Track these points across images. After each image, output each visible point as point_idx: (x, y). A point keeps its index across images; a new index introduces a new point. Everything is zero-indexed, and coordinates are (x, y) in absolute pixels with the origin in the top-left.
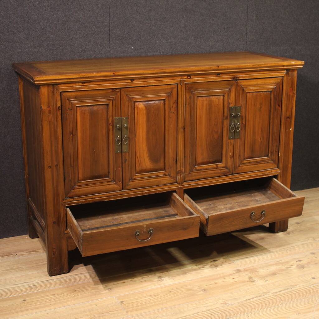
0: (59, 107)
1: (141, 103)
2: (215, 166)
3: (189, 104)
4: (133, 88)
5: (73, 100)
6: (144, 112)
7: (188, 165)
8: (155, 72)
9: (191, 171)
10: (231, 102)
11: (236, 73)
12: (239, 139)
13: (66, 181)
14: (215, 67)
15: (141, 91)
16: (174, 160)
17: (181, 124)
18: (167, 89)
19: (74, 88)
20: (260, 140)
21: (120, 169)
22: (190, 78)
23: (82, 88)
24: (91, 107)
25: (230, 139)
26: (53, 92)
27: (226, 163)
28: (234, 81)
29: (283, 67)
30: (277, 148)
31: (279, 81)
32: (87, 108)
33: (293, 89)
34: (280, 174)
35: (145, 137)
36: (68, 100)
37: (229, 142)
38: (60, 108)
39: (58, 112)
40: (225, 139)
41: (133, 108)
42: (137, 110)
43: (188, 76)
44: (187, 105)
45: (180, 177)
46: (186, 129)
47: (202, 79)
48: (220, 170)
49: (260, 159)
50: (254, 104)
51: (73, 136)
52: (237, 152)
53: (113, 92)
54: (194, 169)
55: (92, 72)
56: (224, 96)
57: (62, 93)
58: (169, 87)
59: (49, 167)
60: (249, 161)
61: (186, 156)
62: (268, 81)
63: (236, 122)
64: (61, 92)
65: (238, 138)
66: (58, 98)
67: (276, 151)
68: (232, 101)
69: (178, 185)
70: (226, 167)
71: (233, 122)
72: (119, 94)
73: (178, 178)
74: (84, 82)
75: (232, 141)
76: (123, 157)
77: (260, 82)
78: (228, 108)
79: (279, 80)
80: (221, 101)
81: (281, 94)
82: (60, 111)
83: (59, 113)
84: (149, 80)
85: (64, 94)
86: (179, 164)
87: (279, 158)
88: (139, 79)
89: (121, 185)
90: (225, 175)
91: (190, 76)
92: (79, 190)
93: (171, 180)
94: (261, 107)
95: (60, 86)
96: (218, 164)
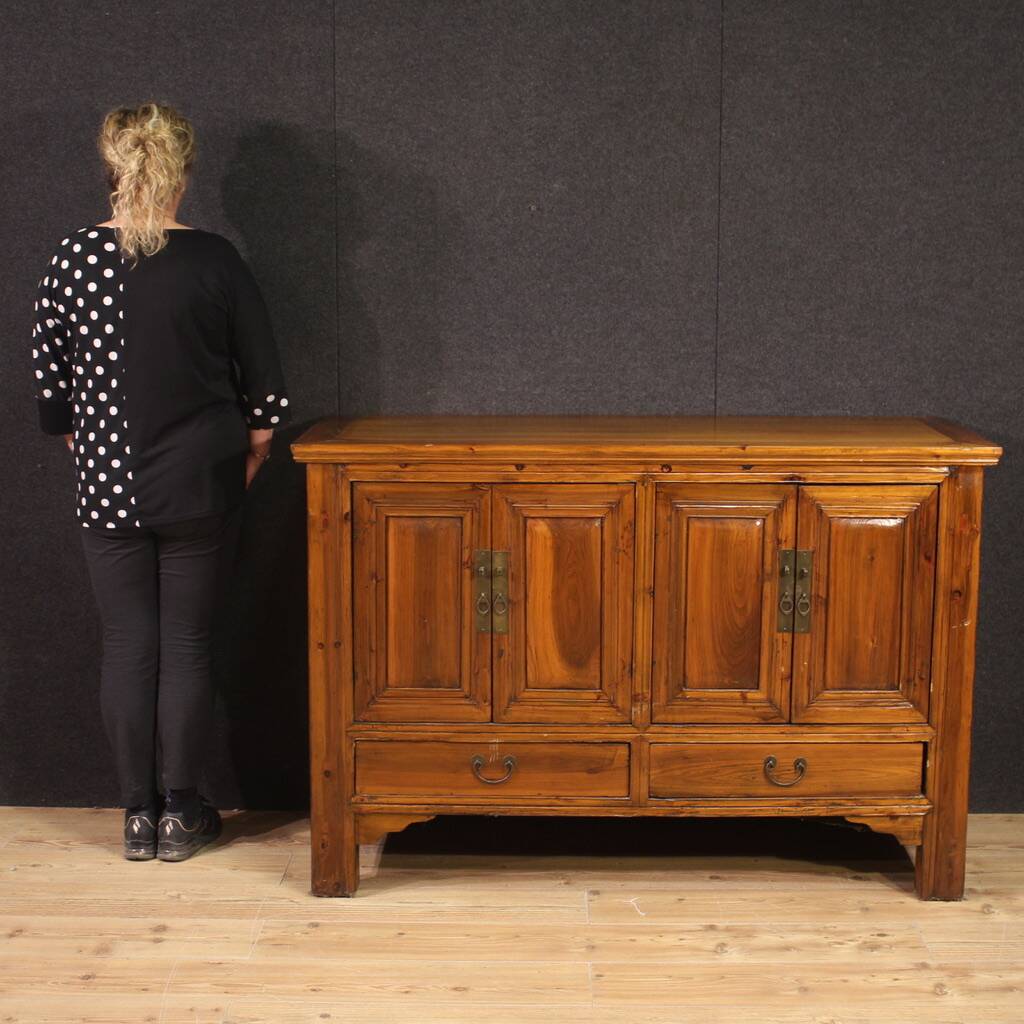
0: (347, 514)
1: (541, 522)
2: (738, 695)
3: (665, 534)
4: (521, 486)
5: (380, 503)
6: (549, 543)
7: (663, 680)
8: (575, 452)
9: (671, 699)
10: (784, 539)
12: (808, 636)
13: (359, 683)
14: (733, 449)
15: (541, 493)
16: (624, 668)
17: (643, 582)
18: (608, 493)
20: (871, 644)
21: (487, 671)
22: (670, 472)
23: (399, 478)
24: (420, 522)
25: (779, 631)
26: (336, 481)
27: (770, 691)
28: (792, 488)
29: (934, 460)
30: (926, 669)
31: (928, 494)
32: (410, 522)
33: (970, 518)
34: (934, 741)
35: (549, 603)
36: (368, 500)
37: (777, 639)
38: (349, 517)
39: (344, 525)
40: (765, 628)
41: (521, 531)
42: (532, 538)
43: (663, 467)
44: (660, 537)
45: (641, 710)
46: (658, 594)
47: (700, 476)
48: (754, 708)
49: (873, 693)
50: (853, 549)
51: (377, 582)
52: (802, 669)
53: (473, 490)
54: (680, 696)
55: (423, 443)
56: (762, 521)
57: (355, 484)
58: (614, 488)
59: (321, 646)
60: (839, 695)
61: (657, 659)
62: (892, 492)
63: (799, 589)
64: (352, 483)
65: (805, 633)
66: (345, 493)
67: (921, 679)
68: (787, 537)
69: (634, 730)
70: (770, 702)
71: (788, 588)
72: (488, 496)
73: (636, 712)
74: (405, 465)
75: (787, 637)
76: (494, 643)
78: (773, 552)
79: (926, 492)
80: (755, 535)
81: (934, 529)
82: (349, 524)
83: (347, 528)
84: (561, 470)
85: (359, 487)
86: (638, 677)
87: (932, 697)
88: (537, 465)
89: (489, 709)
90: (766, 721)
91: (667, 467)
92: (387, 708)
93: (617, 716)
94: (873, 558)
95: (349, 468)
96: (746, 693)
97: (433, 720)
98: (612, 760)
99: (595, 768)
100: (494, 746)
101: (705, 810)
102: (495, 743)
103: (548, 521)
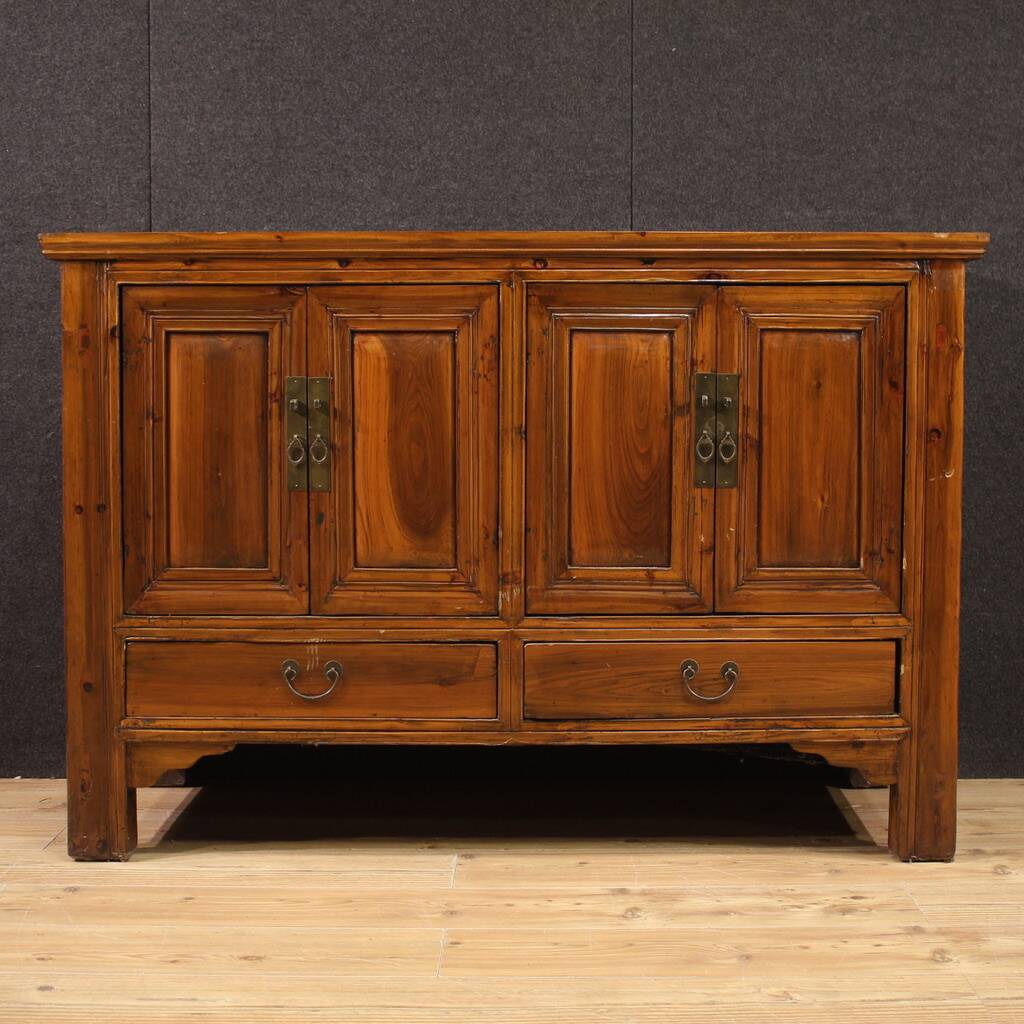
0: (114, 329)
1: (373, 338)
2: (642, 575)
3: (540, 353)
4: (347, 288)
5: (158, 314)
6: (384, 365)
7: (540, 557)
8: (415, 240)
9: (553, 579)
10: (700, 359)
11: (716, 259)
12: (735, 491)
13: (130, 559)
15: (373, 298)
16: (487, 536)
17: (512, 417)
18: (463, 298)
19: (159, 277)
20: (820, 503)
21: (302, 543)
22: (545, 268)
23: (183, 278)
24: (212, 340)
25: (697, 484)
27: (686, 569)
28: (709, 289)
29: (900, 250)
30: (895, 540)
31: (891, 299)
32: (198, 340)
33: (949, 331)
34: (910, 637)
35: (385, 448)
36: (143, 310)
37: (694, 497)
38: (117, 333)
39: (110, 344)
40: (677, 482)
41: (348, 350)
42: (362, 358)
43: (536, 260)
44: (534, 357)
45: (511, 597)
46: (532, 436)
47: (587, 273)
48: (664, 591)
50: (792, 372)
51: (154, 422)
52: (727, 535)
53: (281, 295)
54: (564, 576)
55: (212, 230)
56: (671, 334)
57: (124, 289)
58: (470, 291)
59: (79, 510)
60: (777, 574)
61: (531, 526)
62: (844, 294)
63: (722, 427)
64: (121, 287)
65: (730, 487)
66: (111, 302)
67: (890, 551)
68: (703, 356)
69: (502, 624)
70: (686, 583)
71: (706, 425)
72: (302, 303)
73: (504, 599)
74: (191, 261)
75: (708, 494)
76: (312, 504)
77: (810, 295)
78: (686, 379)
79: (889, 295)
80: (661, 353)
82: (118, 341)
83: (114, 348)
85: (132, 293)
86: (506, 551)
87: (904, 575)
88: (367, 259)
89: (305, 596)
90: (682, 611)
91: (541, 260)
92: (169, 594)
93: (478, 604)
94: (819, 385)
95: (117, 265)
96: (654, 570)
97: (230, 610)
98: (473, 667)
99: (448, 678)
100: (312, 647)
102: (314, 643)
103: (383, 337)
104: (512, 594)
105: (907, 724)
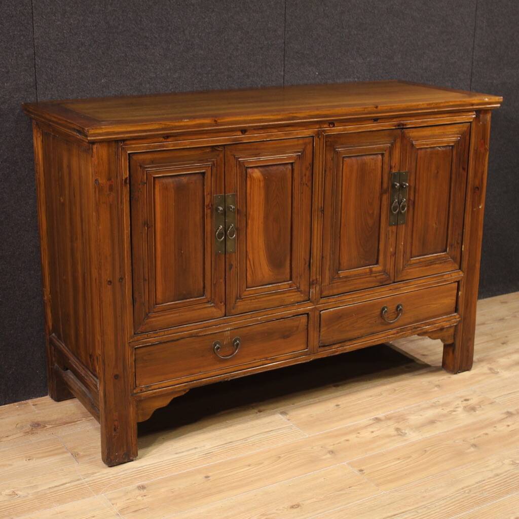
0: (126, 179)
1: (256, 170)
2: (368, 270)
3: (330, 170)
4: (244, 145)
5: (149, 168)
6: (262, 184)
7: (327, 268)
8: (279, 117)
9: (332, 279)
10: (393, 165)
11: (402, 117)
12: (404, 226)
13: (137, 305)
14: (371, 108)
15: (257, 149)
16: (306, 264)
17: (317, 204)
18: (298, 145)
19: (151, 147)
20: (435, 225)
21: (222, 281)
22: (334, 127)
23: (163, 147)
24: (177, 179)
25: (390, 225)
26: (117, 154)
27: (385, 265)
28: (399, 131)
29: (471, 107)
30: (460, 237)
31: (465, 129)
32: (170, 180)
33: (484, 142)
34: (463, 280)
35: (262, 226)
36: (141, 166)
37: (389, 231)
38: (128, 181)
39: (124, 188)
40: (383, 225)
41: (245, 177)
42: (251, 181)
43: (330, 123)
44: (328, 173)
46: (326, 212)
47: (351, 128)
48: (376, 277)
49: (434, 256)
50: (428, 168)
51: (148, 228)
52: (400, 246)
53: (212, 151)
54: (337, 276)
55: (181, 119)
56: (382, 155)
57: (131, 155)
58: (301, 142)
59: (109, 283)
60: (418, 261)
61: (324, 255)
62: (449, 130)
63: (401, 197)
64: (129, 154)
65: (403, 224)
66: (124, 163)
67: (458, 243)
68: (395, 164)
69: (311, 304)
70: (384, 271)
71: (395, 197)
72: (221, 155)
73: (312, 292)
74: (167, 137)
75: (394, 228)
76: (227, 260)
77: (437, 131)
78: (388, 176)
79: (464, 128)
80: (380, 164)
81: (468, 150)
82: (128, 186)
83: (126, 191)
84: (269, 130)
85: (135, 157)
86: (314, 269)
87: (463, 252)
88: (254, 129)
89: (223, 307)
90: (382, 284)
91: (332, 123)
92: (157, 320)
93: (301, 297)
94: (438, 172)
95: (128, 142)
96: (372, 268)
97: (188, 322)
98: (298, 327)
99: (286, 335)
100: (227, 332)
101: (349, 347)
102: (228, 330)
103: (261, 169)
104: (316, 290)
105: (460, 317)
